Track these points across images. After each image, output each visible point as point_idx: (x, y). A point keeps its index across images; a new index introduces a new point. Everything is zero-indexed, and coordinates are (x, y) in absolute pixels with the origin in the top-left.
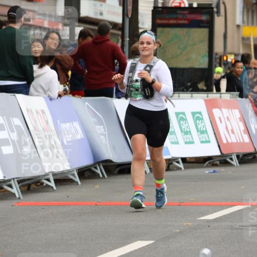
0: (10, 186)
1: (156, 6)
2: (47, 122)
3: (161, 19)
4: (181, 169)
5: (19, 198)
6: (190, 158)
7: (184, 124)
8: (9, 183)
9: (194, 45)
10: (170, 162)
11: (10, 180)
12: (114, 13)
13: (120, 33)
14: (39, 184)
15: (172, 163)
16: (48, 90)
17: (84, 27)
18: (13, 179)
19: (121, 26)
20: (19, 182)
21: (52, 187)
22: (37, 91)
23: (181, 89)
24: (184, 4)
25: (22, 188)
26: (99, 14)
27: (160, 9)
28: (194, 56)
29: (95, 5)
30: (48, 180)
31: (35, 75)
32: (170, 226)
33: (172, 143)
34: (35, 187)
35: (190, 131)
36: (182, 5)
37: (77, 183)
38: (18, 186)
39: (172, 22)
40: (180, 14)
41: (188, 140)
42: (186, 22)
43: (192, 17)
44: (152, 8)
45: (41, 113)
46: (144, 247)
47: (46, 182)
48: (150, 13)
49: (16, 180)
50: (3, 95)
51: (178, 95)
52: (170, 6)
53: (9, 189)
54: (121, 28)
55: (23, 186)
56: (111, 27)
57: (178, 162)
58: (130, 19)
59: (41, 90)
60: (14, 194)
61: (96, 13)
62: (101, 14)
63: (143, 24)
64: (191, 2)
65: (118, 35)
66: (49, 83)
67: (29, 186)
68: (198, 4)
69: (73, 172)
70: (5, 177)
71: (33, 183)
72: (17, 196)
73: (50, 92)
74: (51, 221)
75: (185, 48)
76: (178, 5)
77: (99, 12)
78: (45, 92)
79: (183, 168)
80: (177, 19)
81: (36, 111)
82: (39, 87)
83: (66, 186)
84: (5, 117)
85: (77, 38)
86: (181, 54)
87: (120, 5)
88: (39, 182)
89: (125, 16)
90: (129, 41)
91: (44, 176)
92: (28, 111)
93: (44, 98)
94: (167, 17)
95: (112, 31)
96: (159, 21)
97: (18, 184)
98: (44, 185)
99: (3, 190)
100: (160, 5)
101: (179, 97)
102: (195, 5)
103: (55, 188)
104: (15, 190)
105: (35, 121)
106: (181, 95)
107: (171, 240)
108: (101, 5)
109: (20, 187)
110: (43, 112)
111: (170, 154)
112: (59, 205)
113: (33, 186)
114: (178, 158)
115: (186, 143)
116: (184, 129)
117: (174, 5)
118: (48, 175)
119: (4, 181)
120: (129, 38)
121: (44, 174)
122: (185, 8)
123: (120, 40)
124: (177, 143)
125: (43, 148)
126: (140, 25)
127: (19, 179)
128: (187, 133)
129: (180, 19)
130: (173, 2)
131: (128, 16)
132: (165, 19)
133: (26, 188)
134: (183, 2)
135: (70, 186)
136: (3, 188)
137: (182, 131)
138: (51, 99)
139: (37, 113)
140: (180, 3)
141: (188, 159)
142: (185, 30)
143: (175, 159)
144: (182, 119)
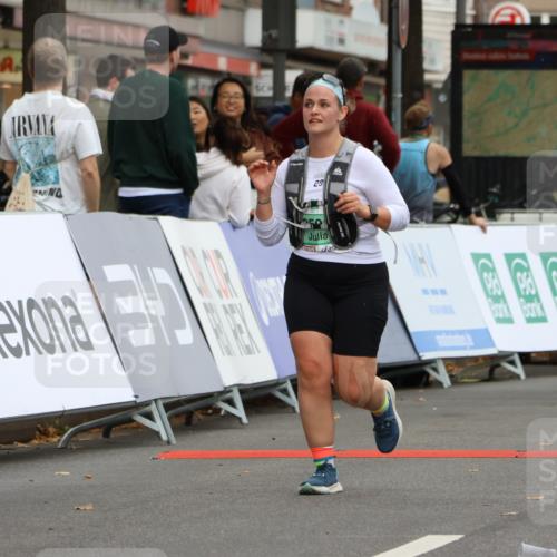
0: (149, 416)
1: (461, 22)
2: (227, 277)
3: (471, 51)
4: (518, 377)
5: (169, 442)
6: (538, 353)
7: (524, 280)
8: (147, 409)
9: (545, 105)
10: (496, 362)
11: (147, 404)
12: (369, 40)
13: (382, 81)
14: (210, 411)
15: (499, 366)
16: (228, 208)
17: (306, 70)
18: (156, 400)
19: (384, 67)
20: (168, 407)
21: (240, 419)
22: (204, 209)
23: (516, 202)
24: (522, 18)
25: (174, 420)
26: (336, 40)
27: (470, 30)
28: (543, 130)
29: (328, 22)
30: (230, 402)
31: (200, 173)
32: (497, 502)
33: (499, 320)
34: (201, 417)
35: (537, 295)
36: (518, 21)
37: (293, 408)
38: (165, 416)
39: (496, 56)
40: (513, 39)
41: (533, 315)
42: (526, 57)
43: (541, 45)
44: (452, 28)
45: (213, 257)
46: (440, 549)
47: (225, 407)
48: (448, 38)
49: (160, 403)
50: (131, 218)
51: (509, 216)
52: (490, 21)
53: (147, 422)
54: (385, 70)
55: (177, 415)
56: (366, 69)
57: (512, 363)
58: (403, 50)
59: (212, 207)
60: (157, 434)
61: (330, 39)
62: (341, 41)
63: (433, 61)
64: (537, 14)
65: (378, 86)
66: (232, 192)
67: (189, 415)
68: (552, 18)
69: (284, 386)
70: (136, 397)
71: (197, 409)
72: (164, 437)
73: (233, 211)
74: (238, 491)
75: (525, 113)
76: (508, 19)
77: (336, 37)
78: (221, 211)
79: (523, 376)
80: (506, 50)
81: (203, 251)
82: (208, 199)
83: (270, 417)
84: (136, 267)
85: (289, 93)
86: (517, 125)
87: (382, 20)
88: (209, 407)
89: (394, 46)
90: (403, 98)
91: (221, 393)
92: (185, 253)
93: (220, 224)
94: (485, 47)
95: (367, 78)
96: (466, 56)
97: (166, 412)
98: (222, 413)
99: (134, 425)
100: (469, 21)
101: (512, 219)
102: (545, 20)
103: (245, 420)
104: (160, 425)
105: (201, 274)
106: (516, 216)
107: (498, 533)
108: (342, 22)
109: (170, 419)
110: (218, 254)
111: (493, 345)
112: (254, 457)
113: (198, 416)
114: (512, 354)
115: (530, 320)
116: (525, 290)
117: (499, 20)
118: (231, 391)
119: (134, 406)
120: (403, 92)
121: (221, 389)
122: (523, 27)
123: (383, 98)
124: (510, 321)
125: (217, 332)
126: (426, 65)
127: (167, 401)
128: (531, 298)
129: (514, 51)
130: (497, 14)
131: (399, 45)
132: (481, 51)
133: (183, 420)
134: (520, 14)
135: (277, 416)
136: (134, 421)
137: (520, 296)
138: (235, 227)
139: (205, 256)
140: (513, 17)
141: (533, 355)
142: (525, 74)
143: (505, 357)
144: (519, 268)
